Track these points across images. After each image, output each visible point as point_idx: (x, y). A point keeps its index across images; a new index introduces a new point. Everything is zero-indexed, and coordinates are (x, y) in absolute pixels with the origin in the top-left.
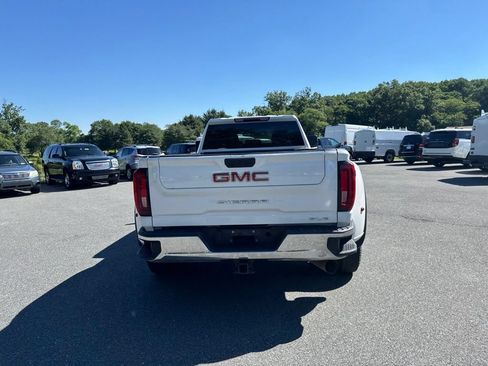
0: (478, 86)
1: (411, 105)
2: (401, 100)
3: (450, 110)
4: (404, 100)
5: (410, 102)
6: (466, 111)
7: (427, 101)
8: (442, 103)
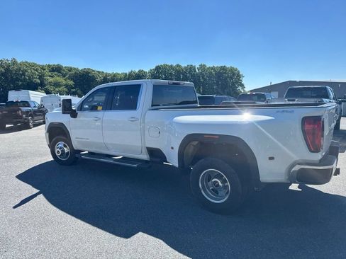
0: (70, 71)
1: (29, 79)
2: (22, 75)
3: (57, 85)
4: (23, 74)
5: (29, 77)
6: (67, 86)
7: (41, 77)
8: (51, 80)
